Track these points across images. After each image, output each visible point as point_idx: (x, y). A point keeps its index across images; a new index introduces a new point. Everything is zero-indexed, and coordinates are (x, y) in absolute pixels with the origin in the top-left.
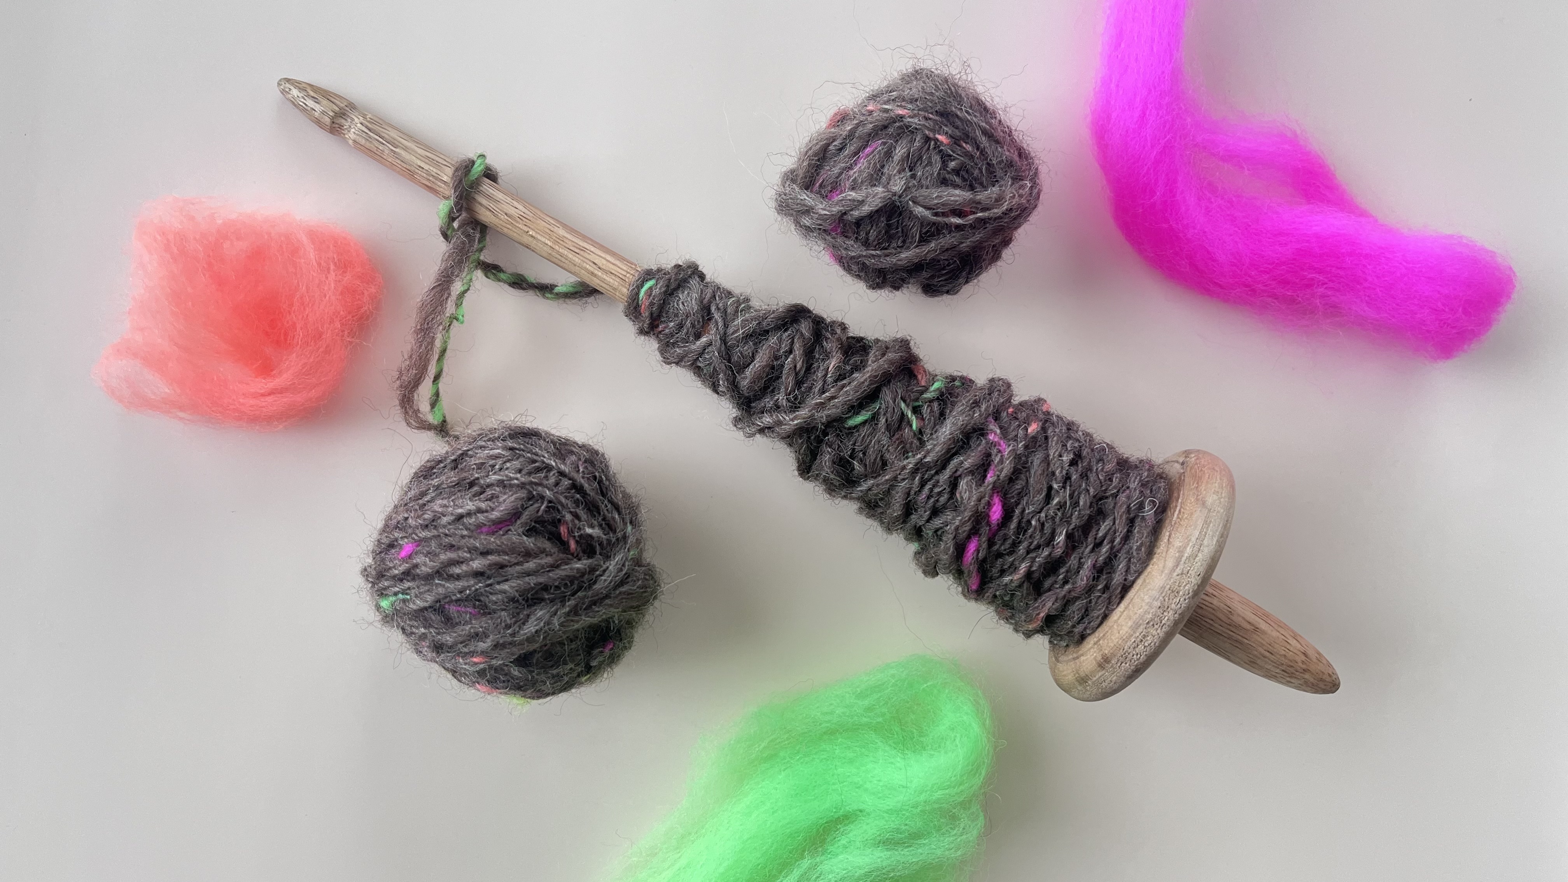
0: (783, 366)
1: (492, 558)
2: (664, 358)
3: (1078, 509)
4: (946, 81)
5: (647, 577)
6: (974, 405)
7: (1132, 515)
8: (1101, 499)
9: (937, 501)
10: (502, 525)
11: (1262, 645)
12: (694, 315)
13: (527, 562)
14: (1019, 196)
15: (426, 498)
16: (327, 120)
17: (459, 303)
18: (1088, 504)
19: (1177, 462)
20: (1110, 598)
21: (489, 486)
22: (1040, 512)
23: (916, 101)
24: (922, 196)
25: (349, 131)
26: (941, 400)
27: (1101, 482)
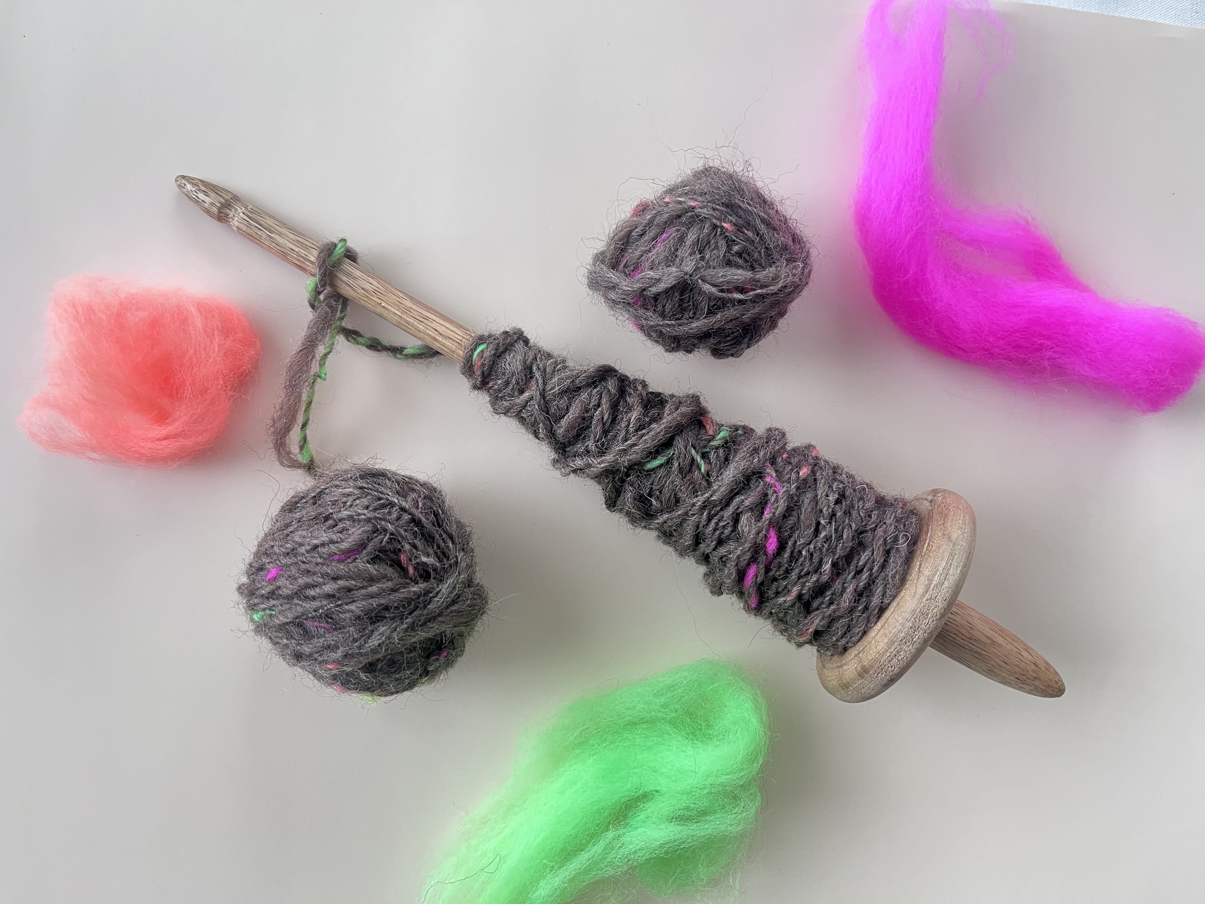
0: (592, 417)
1: (341, 583)
2: (494, 409)
3: (842, 541)
4: (731, 177)
5: (476, 597)
6: (753, 452)
7: (888, 547)
8: (862, 533)
9: (722, 533)
10: (351, 554)
11: (998, 656)
12: (518, 374)
13: (371, 586)
14: (793, 275)
15: (291, 529)
16: (215, 210)
17: (322, 363)
18: (851, 537)
19: (926, 500)
20: (868, 618)
21: (341, 520)
22: (809, 544)
23: (705, 194)
24: (710, 275)
25: (233, 220)
26: (726, 448)
27: (862, 519)
